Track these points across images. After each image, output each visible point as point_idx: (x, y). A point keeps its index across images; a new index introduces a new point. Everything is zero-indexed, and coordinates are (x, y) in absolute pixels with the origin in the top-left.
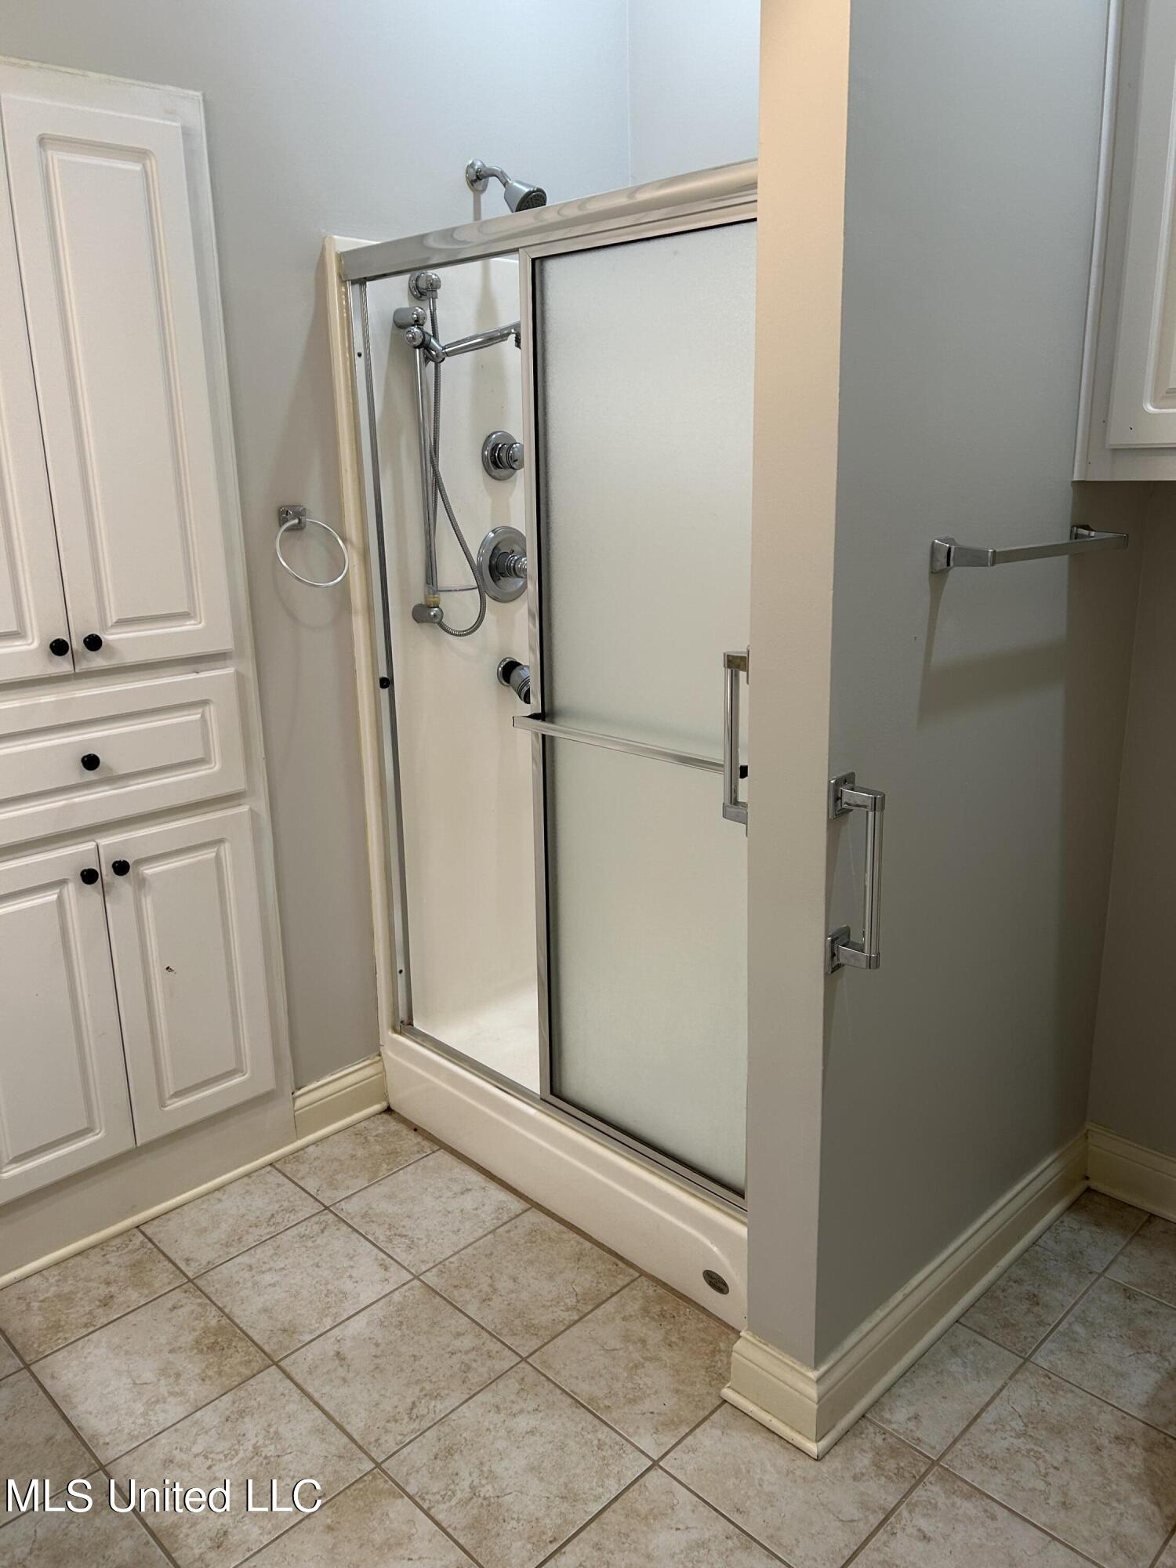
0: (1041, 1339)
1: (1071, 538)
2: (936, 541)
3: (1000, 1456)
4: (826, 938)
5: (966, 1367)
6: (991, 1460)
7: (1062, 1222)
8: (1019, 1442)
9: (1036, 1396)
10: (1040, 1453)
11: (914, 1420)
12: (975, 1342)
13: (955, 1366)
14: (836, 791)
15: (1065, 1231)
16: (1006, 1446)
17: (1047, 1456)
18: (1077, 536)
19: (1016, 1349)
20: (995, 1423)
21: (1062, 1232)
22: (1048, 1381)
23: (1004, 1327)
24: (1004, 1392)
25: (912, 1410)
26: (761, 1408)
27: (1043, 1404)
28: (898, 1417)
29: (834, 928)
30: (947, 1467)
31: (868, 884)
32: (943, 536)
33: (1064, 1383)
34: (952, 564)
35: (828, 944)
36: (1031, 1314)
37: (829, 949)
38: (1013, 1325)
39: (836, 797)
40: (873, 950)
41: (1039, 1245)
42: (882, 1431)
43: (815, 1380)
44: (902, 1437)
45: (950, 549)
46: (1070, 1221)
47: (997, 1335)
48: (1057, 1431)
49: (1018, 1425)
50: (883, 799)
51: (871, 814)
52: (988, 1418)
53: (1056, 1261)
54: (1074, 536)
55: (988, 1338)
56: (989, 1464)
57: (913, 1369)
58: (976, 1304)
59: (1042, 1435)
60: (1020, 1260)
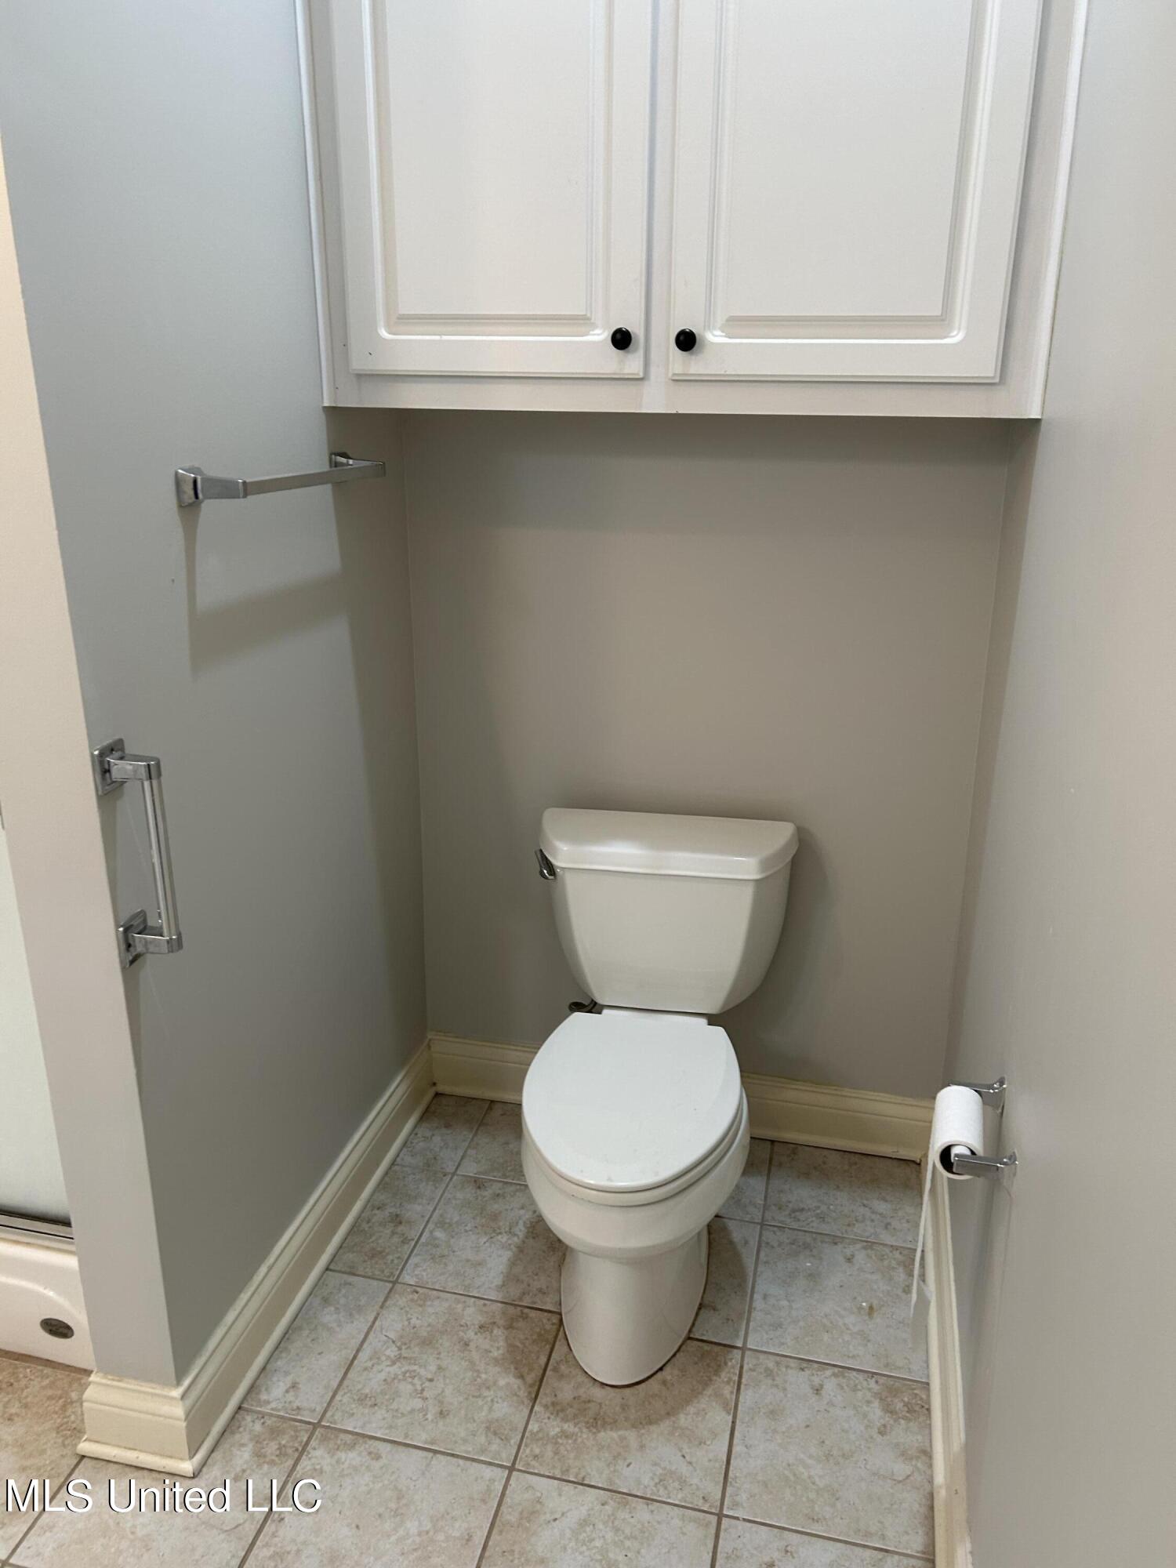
0: (406, 1257)
1: (331, 466)
2: (180, 471)
3: (379, 1391)
4: (117, 931)
5: (339, 1313)
6: (370, 1398)
7: (416, 1134)
8: (394, 1369)
9: (407, 1315)
10: (414, 1371)
11: (291, 1390)
12: (346, 1283)
13: (328, 1317)
14: (101, 763)
15: (419, 1142)
16: (383, 1378)
17: (422, 1372)
18: (337, 464)
19: (385, 1276)
20: (371, 1359)
21: (417, 1143)
22: (416, 1296)
23: (373, 1256)
24: (377, 1323)
25: (289, 1380)
26: (125, 1448)
27: (414, 1321)
28: (276, 1394)
29: (125, 917)
30: (328, 1424)
31: (156, 860)
32: (187, 465)
33: (430, 1292)
34: (200, 496)
35: (121, 936)
36: (395, 1236)
37: (122, 941)
38: (381, 1252)
39: (104, 770)
40: (173, 930)
41: (398, 1165)
42: (260, 1416)
43: (179, 1397)
44: (282, 1414)
45: (195, 482)
46: (423, 1131)
47: (365, 1268)
48: (427, 1342)
49: (392, 1352)
50: (158, 765)
51: (147, 784)
52: (363, 1356)
53: (414, 1174)
54: (333, 465)
55: (358, 1275)
56: (370, 1403)
57: (287, 1336)
58: (344, 1245)
59: (414, 1352)
60: (382, 1185)
